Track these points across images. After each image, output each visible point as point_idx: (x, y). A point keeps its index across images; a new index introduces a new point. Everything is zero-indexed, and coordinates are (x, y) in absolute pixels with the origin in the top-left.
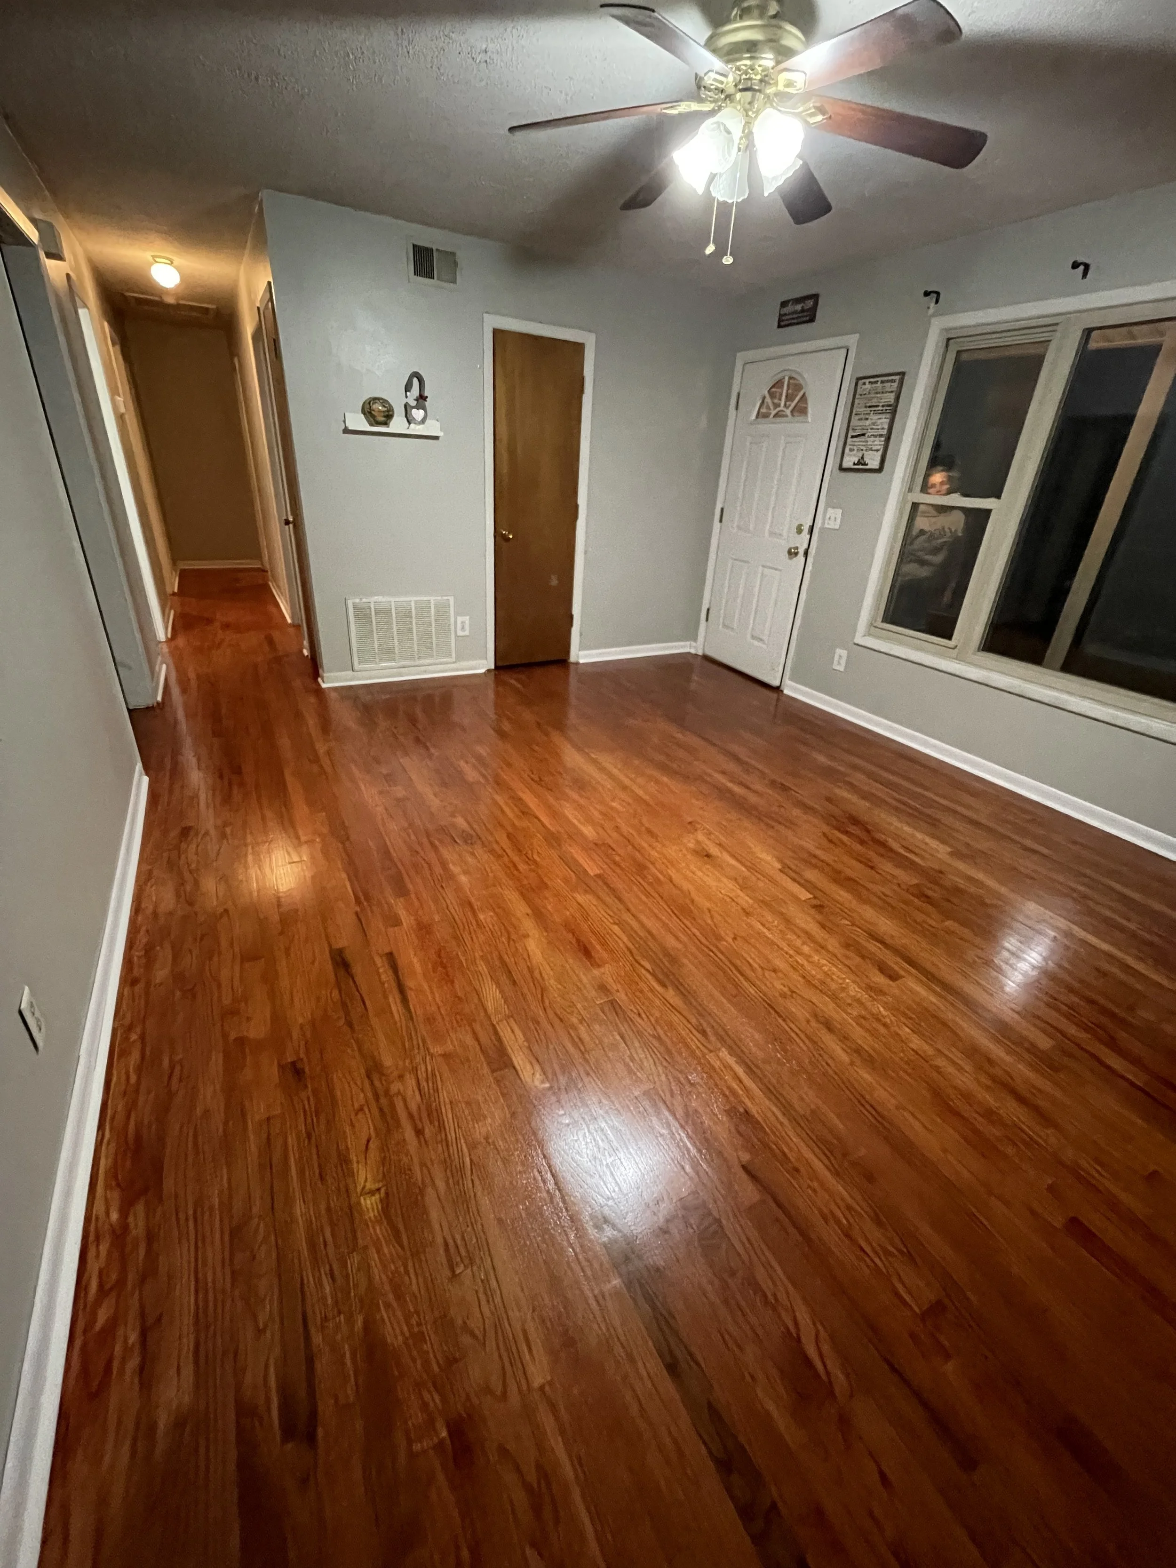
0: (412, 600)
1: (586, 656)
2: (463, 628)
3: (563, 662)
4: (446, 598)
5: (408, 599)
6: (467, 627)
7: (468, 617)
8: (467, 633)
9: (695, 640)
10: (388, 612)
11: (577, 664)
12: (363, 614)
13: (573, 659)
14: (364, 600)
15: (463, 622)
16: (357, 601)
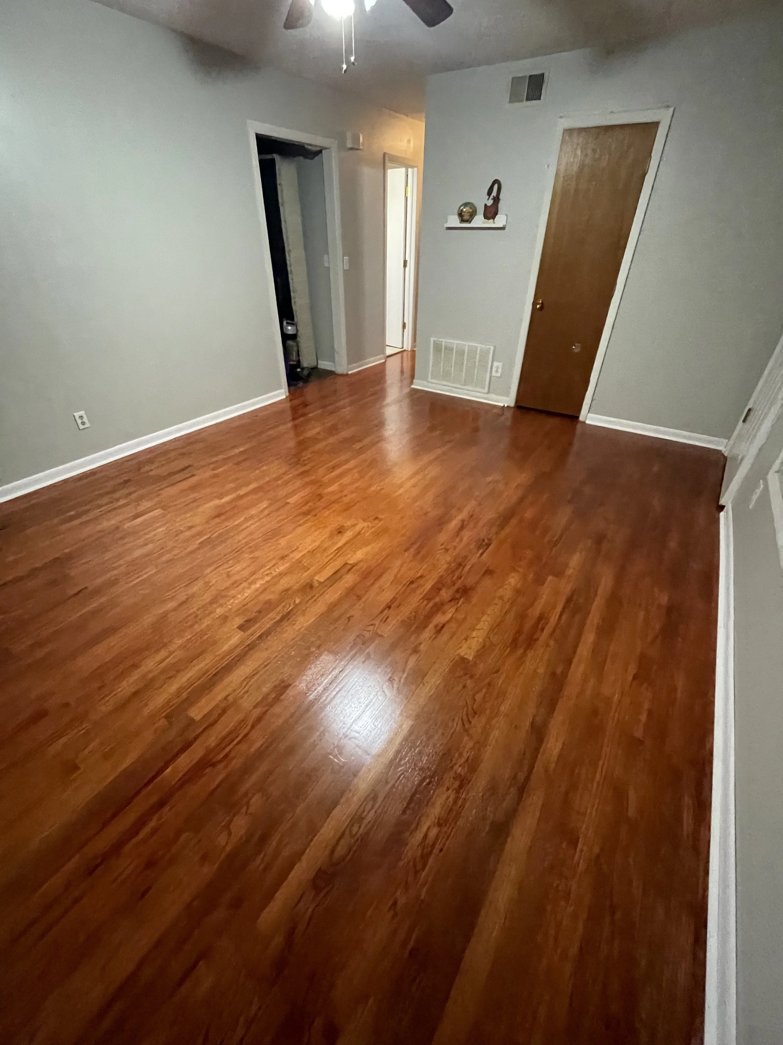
0: (466, 345)
1: (592, 419)
2: (497, 371)
3: (575, 418)
4: (488, 347)
5: (465, 343)
6: (500, 370)
7: (501, 364)
8: (499, 375)
9: (729, 438)
10: (452, 350)
11: (584, 423)
12: (438, 348)
13: (581, 418)
14: (440, 340)
15: (498, 367)
16: (436, 339)
